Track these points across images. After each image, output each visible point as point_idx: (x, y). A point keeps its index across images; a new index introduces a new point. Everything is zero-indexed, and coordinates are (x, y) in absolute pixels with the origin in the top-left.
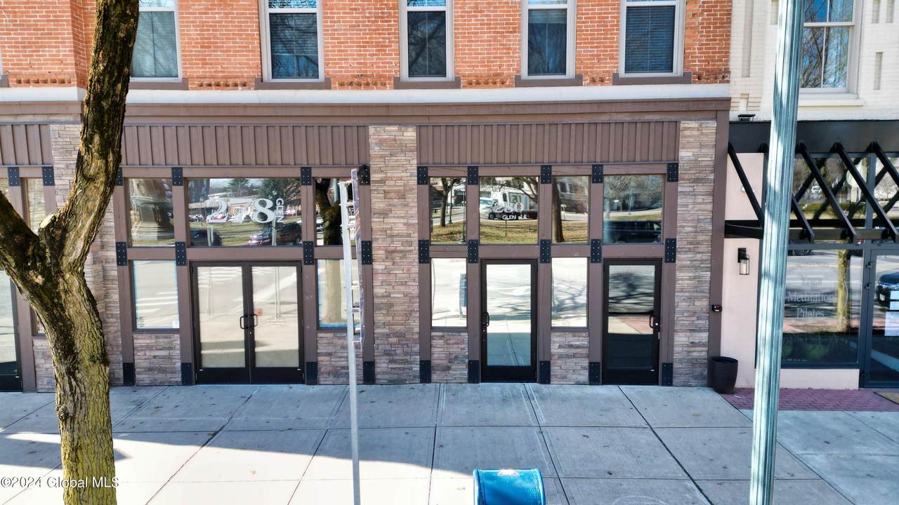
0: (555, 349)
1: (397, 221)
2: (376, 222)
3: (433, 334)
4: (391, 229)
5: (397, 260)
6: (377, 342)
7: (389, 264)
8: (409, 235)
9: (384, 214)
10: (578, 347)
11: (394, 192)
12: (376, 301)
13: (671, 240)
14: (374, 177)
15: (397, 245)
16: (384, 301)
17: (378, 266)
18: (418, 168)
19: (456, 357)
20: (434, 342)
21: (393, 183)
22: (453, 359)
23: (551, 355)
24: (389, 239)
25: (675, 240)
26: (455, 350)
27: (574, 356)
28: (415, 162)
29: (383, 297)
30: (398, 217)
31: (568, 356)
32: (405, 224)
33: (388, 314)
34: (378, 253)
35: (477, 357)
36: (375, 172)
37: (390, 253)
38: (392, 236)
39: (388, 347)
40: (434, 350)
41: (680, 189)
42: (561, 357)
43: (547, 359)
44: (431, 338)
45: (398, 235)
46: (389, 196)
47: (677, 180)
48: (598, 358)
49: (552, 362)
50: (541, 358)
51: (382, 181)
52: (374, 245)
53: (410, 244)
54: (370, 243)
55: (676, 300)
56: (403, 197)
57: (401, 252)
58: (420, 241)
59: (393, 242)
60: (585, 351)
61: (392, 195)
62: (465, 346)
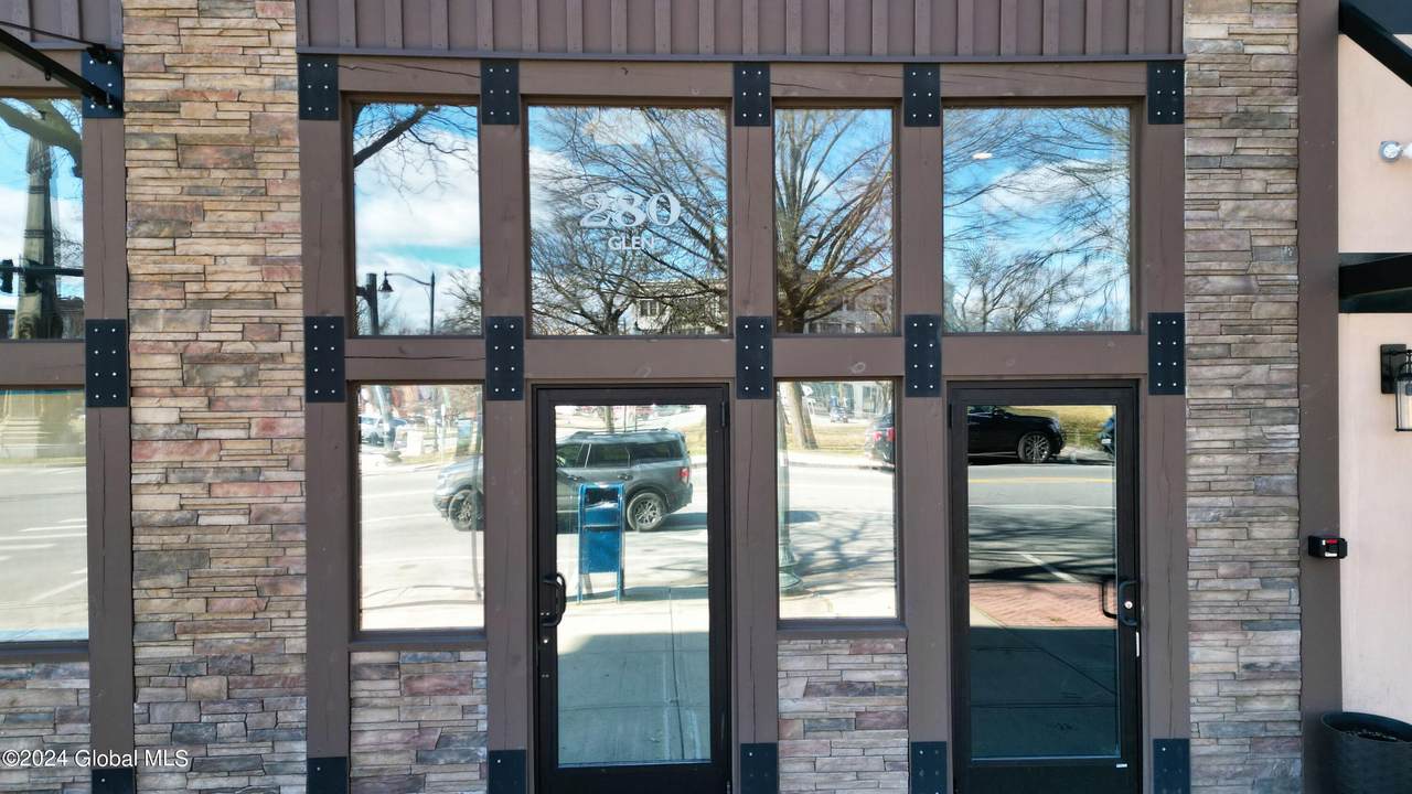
0: (792, 700)
1: (224, 247)
2: (145, 254)
3: (361, 657)
4: (202, 276)
5: (226, 390)
6: (145, 693)
7: (193, 403)
8: (270, 301)
9: (178, 223)
10: (870, 690)
11: (216, 142)
12: (143, 540)
13: (1167, 317)
14: (139, 88)
15: (226, 334)
16: (176, 540)
17: (151, 413)
18: (303, 58)
19: (444, 741)
20: (362, 688)
21: (206, 111)
22: (430, 748)
23: (779, 721)
24: (194, 316)
25: (1180, 317)
26: (439, 714)
27: (858, 722)
28: (290, 38)
29: (171, 526)
30: (227, 235)
31: (838, 725)
32: (254, 260)
33: (186, 592)
34: (152, 363)
35: (520, 739)
36: (144, 72)
37: (196, 366)
38: (204, 303)
39: (187, 713)
40: (362, 717)
41: (1190, 148)
42: (813, 726)
43: (765, 737)
44: (352, 673)
45: (226, 300)
46: (194, 157)
47: (1180, 120)
48: (939, 729)
49: (783, 745)
50: (743, 734)
51: (169, 105)
52: (138, 334)
53: (277, 331)
54: (123, 328)
55: (1192, 521)
56: (248, 162)
57: (240, 359)
58: (308, 321)
59: (206, 323)
60: (895, 704)
61: (207, 154)
62: (476, 698)
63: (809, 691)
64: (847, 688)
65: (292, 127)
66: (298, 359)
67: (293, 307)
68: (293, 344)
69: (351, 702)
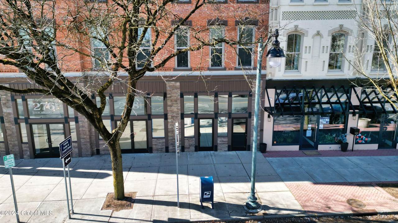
1: (174, 108)
2: (168, 108)
3: (185, 139)
4: (173, 110)
5: (175, 119)
6: (169, 141)
7: (172, 120)
8: (178, 112)
9: (171, 106)
10: (225, 141)
11: (174, 100)
12: (169, 130)
14: (168, 96)
15: (175, 114)
17: (169, 120)
18: (180, 93)
19: (192, 145)
21: (173, 97)
22: (190, 145)
23: (217, 143)
25: (251, 112)
26: (191, 143)
27: (224, 144)
29: (171, 129)
31: (222, 144)
32: (177, 109)
33: (172, 134)
34: (169, 117)
35: (197, 145)
36: (168, 94)
37: (173, 117)
38: (173, 112)
39: (172, 143)
41: (252, 99)
42: (220, 144)
43: (216, 145)
45: (175, 112)
46: (172, 101)
47: (252, 96)
48: (230, 144)
49: (218, 145)
51: (170, 97)
52: (168, 114)
53: (178, 114)
55: (251, 128)
56: (176, 101)
57: (176, 116)
59: (173, 114)
60: (227, 142)
62: (194, 142)
63: (220, 141)
64: (223, 141)
65: (180, 98)
66: (180, 116)
67: (180, 112)
68: (180, 115)
69: (184, 142)
